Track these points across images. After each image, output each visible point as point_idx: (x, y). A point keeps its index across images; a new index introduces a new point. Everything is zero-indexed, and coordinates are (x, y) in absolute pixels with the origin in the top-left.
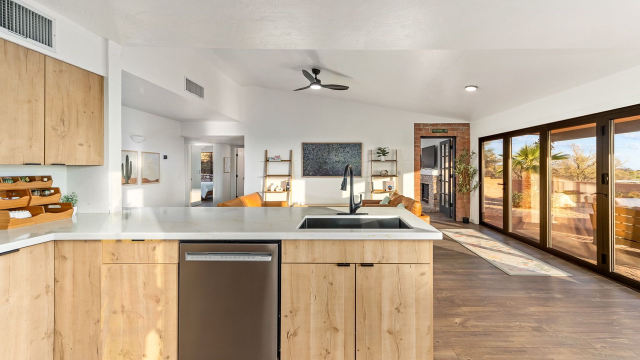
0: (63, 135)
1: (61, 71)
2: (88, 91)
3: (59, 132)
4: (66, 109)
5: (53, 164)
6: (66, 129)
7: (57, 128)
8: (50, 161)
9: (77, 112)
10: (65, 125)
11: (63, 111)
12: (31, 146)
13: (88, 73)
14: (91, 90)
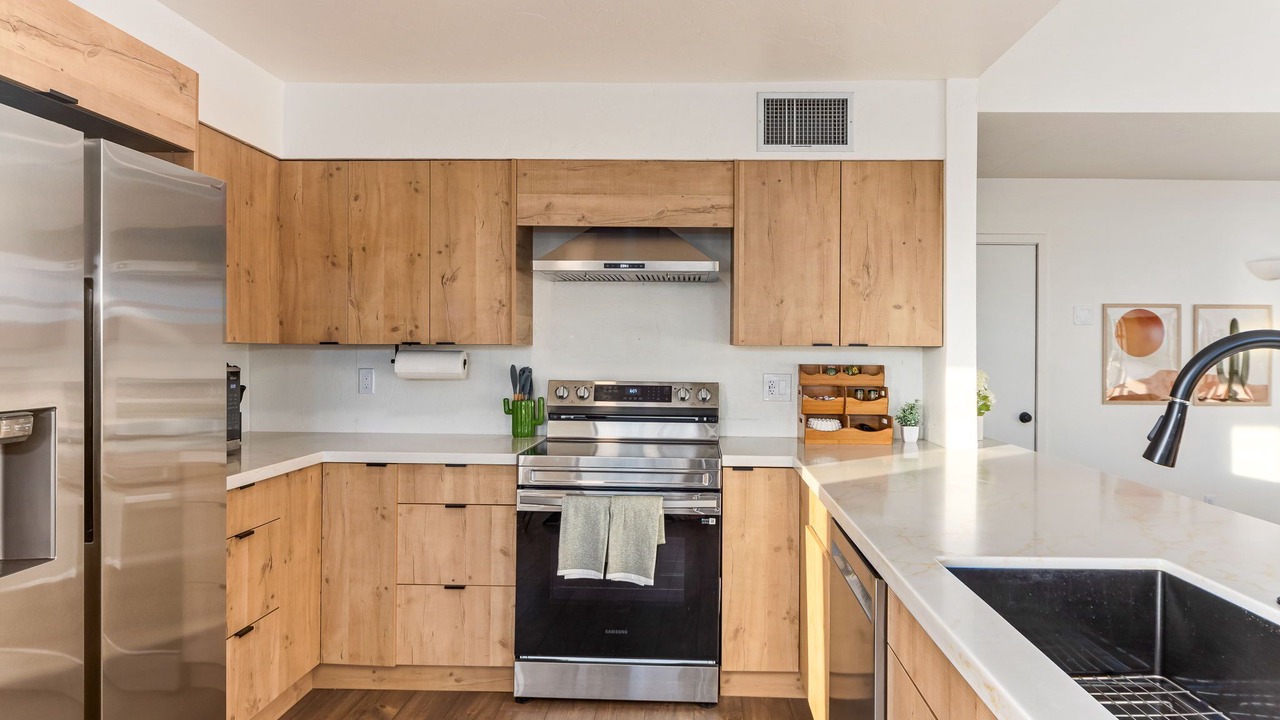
0: (868, 291)
1: (864, 179)
2: (912, 202)
3: (861, 289)
4: (872, 246)
5: (850, 345)
6: (872, 281)
7: (859, 281)
8: (847, 339)
9: (891, 245)
10: (871, 274)
11: (867, 248)
12: (821, 317)
13: (910, 165)
14: (918, 195)
